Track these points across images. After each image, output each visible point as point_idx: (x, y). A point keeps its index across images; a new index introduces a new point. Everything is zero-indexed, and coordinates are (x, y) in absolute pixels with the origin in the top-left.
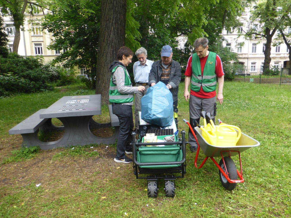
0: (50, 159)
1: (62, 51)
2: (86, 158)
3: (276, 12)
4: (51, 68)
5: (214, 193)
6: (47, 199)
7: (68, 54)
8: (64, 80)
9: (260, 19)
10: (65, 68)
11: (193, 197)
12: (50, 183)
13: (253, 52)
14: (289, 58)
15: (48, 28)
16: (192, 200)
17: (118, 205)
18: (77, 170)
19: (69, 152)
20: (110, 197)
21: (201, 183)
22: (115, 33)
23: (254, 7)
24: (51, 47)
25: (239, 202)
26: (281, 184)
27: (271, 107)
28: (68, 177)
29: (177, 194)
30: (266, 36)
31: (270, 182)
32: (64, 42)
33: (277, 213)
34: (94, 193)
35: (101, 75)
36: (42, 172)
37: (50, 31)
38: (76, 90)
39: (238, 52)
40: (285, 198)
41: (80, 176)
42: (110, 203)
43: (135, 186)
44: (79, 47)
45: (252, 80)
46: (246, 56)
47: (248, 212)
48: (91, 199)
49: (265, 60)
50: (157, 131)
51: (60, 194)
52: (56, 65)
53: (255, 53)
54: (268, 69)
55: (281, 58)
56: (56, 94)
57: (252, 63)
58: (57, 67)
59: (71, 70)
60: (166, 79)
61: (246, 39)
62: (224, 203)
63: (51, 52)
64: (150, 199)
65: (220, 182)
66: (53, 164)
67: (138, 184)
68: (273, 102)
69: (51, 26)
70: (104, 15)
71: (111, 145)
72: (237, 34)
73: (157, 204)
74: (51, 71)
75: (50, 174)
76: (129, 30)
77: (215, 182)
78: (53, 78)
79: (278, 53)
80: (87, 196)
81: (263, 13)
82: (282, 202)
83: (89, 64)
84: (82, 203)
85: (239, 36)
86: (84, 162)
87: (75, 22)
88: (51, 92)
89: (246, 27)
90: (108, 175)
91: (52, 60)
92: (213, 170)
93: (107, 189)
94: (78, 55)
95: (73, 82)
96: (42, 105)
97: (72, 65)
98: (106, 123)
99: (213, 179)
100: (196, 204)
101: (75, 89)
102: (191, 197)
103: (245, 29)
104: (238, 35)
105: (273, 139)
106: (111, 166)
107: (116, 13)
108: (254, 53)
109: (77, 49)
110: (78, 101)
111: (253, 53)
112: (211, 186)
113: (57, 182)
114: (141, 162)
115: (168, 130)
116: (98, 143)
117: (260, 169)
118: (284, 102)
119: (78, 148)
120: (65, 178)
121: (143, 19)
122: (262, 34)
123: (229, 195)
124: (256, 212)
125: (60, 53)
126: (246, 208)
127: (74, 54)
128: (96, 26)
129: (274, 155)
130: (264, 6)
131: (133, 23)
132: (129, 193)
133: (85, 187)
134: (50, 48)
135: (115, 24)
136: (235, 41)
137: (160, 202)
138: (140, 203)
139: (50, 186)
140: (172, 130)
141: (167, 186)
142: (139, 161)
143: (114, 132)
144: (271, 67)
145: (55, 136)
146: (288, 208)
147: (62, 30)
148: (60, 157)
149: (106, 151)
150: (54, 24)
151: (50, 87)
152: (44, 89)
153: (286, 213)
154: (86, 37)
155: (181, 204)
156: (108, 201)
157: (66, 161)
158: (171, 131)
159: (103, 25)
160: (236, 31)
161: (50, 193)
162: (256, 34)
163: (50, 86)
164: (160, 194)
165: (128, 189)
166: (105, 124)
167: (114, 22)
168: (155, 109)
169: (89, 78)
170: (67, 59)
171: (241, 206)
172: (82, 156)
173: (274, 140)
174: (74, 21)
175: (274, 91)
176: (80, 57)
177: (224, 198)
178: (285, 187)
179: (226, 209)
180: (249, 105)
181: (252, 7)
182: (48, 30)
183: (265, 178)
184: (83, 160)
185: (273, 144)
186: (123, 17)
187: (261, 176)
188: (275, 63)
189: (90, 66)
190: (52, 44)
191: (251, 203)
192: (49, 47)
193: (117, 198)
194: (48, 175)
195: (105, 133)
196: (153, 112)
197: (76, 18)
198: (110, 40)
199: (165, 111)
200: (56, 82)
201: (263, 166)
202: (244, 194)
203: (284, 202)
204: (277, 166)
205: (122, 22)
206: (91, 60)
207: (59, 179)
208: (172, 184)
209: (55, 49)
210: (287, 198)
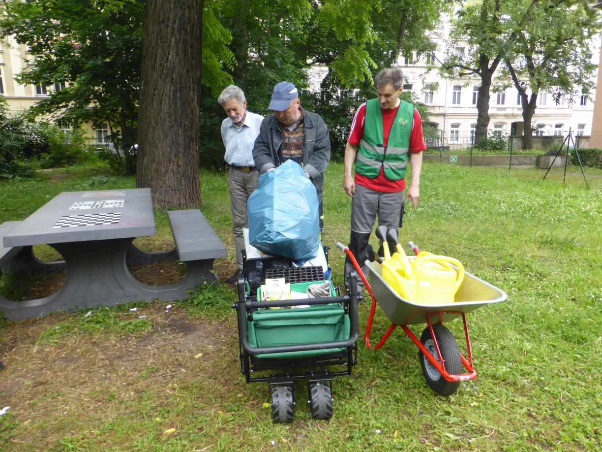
0: (31, 343)
1: (51, 88)
2: (121, 337)
3: (500, 24)
4: (27, 127)
5: (413, 404)
6: (27, 447)
7: (68, 96)
8: (57, 154)
9: (469, 37)
10: (60, 127)
11: (370, 416)
12: (34, 403)
13: (454, 103)
14: (522, 118)
15: (17, 33)
16: (371, 424)
17: (205, 448)
18: (101, 365)
19: (79, 324)
20: (186, 428)
21: (384, 382)
22: (180, 51)
23: (459, 12)
24: (25, 78)
25: (466, 422)
26: (543, 376)
27: (499, 214)
28: (80, 384)
29: (337, 412)
30: (480, 71)
31: (522, 373)
32: (56, 67)
33: (546, 440)
34: (147, 422)
35: (147, 145)
36: (12, 376)
37: (21, 40)
38: (89, 177)
39: (426, 102)
40: (556, 406)
41: (110, 379)
42: (185, 442)
43: (241, 398)
44: (94, 80)
45: (454, 158)
46: (442, 111)
47: (489, 443)
48: (140, 436)
49: (478, 120)
50: (288, 273)
51: (60, 429)
52: (38, 119)
53: (458, 106)
54: (484, 138)
55: (506, 116)
56: (41, 185)
57: (453, 126)
58: (41, 125)
59: (74, 132)
60: (295, 155)
61: (442, 75)
62: (436, 425)
63: (25, 90)
64: (278, 428)
65: (422, 379)
66: (39, 356)
67: (247, 392)
68: (502, 204)
69: (22, 29)
70: (154, 9)
71: (179, 301)
72: (425, 65)
73: (294, 439)
74: (25, 133)
75: (34, 379)
76: (209, 46)
77: (412, 378)
78: (31, 150)
79: (501, 106)
80: (129, 429)
81: (476, 26)
82: (552, 415)
83: (116, 120)
84: (118, 448)
85: (430, 69)
86: (116, 346)
87: (82, 22)
88: (29, 181)
89: (442, 51)
90: (178, 374)
91: (28, 108)
92: (405, 352)
93: (176, 409)
94: (92, 99)
95: (81, 158)
96: (6, 210)
97: (76, 122)
98: (163, 251)
99: (408, 372)
100: (378, 431)
101: (85, 175)
102: (367, 417)
103: (441, 56)
104: (427, 67)
105: (512, 280)
106: (180, 351)
107: (180, 7)
108: (456, 105)
109: (89, 86)
110: (97, 204)
111: (454, 105)
112: (406, 389)
113: (53, 398)
114: (258, 347)
115: (311, 270)
116: (148, 300)
117: (499, 346)
118: (521, 203)
119: (102, 314)
120: (72, 389)
121: (236, 26)
122: (472, 67)
123: (445, 406)
124: (504, 441)
125: (48, 93)
126: (483, 432)
127: (82, 97)
128: (131, 36)
129: (521, 313)
130: (477, 11)
131: (217, 31)
132: (228, 416)
133: (123, 406)
134: (22, 80)
135: (180, 31)
136: (422, 79)
137: (301, 433)
138: (255, 438)
139: (34, 411)
140: (320, 268)
141: (315, 395)
142: (253, 344)
143: (182, 273)
144: (489, 134)
145: (43, 285)
146: (566, 428)
147: (51, 39)
148: (58, 336)
149: (167, 316)
150: (31, 25)
151: (26, 169)
152: (10, 173)
153: (563, 441)
154: (108, 60)
155: (348, 435)
156: (180, 439)
157: (72, 346)
158: (317, 272)
159: (151, 32)
160: (423, 60)
161: (35, 430)
162: (461, 66)
163: (25, 167)
164: (300, 414)
165: (225, 406)
166: (161, 255)
167: (176, 26)
168: (281, 221)
169: (118, 152)
170: (66, 106)
171: (472, 430)
172: (111, 331)
173: (515, 282)
174: (80, 21)
175: (499, 181)
176: (95, 102)
177: (435, 414)
178: (552, 381)
179: (442, 439)
180: (457, 210)
181: (454, 13)
182: (15, 38)
183: (511, 363)
184: (113, 342)
185: (515, 291)
186: (197, 16)
187: (503, 360)
188: (496, 126)
189: (119, 123)
190: (29, 70)
191: (492, 423)
192: (20, 78)
193: (201, 429)
194: (29, 382)
195: (161, 274)
196: (275, 227)
197: (85, 14)
198: (168, 66)
199: (301, 224)
200: (39, 158)
201: (504, 339)
202: (475, 403)
203: (555, 415)
204: (529, 338)
205: (195, 28)
206: (122, 110)
207: (57, 392)
208: (325, 390)
209: (35, 84)
210: (560, 406)
